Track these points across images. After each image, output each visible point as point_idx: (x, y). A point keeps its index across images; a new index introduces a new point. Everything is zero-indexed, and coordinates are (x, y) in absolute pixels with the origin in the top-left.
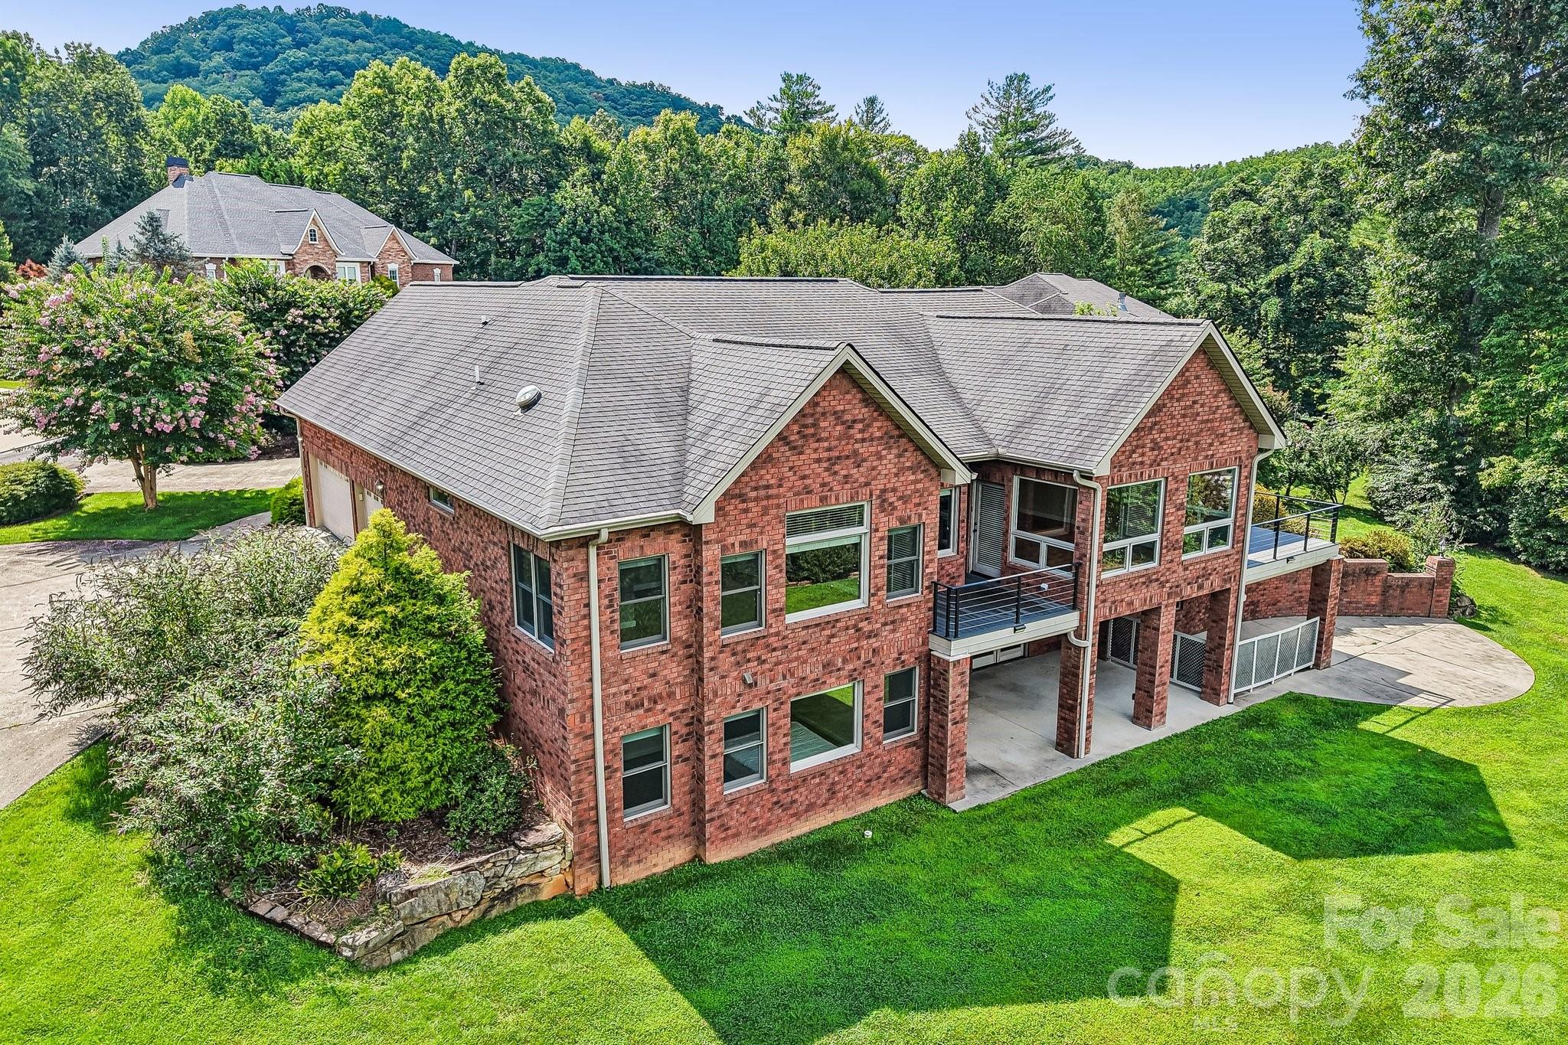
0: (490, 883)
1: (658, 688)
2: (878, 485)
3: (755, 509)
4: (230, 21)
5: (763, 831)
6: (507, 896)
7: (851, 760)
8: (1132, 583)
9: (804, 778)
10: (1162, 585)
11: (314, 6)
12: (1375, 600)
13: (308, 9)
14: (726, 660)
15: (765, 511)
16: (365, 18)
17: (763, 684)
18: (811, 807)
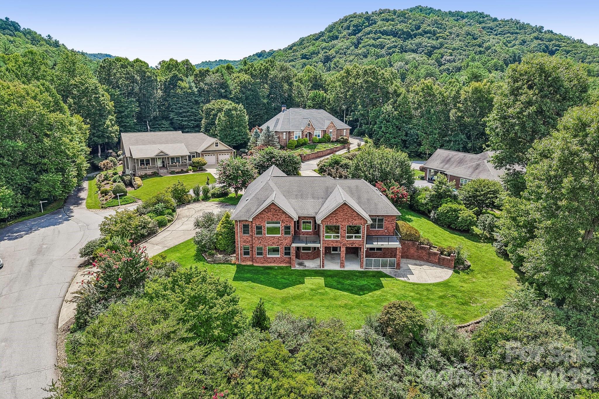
0: (225, 259)
1: (248, 240)
2: (282, 219)
3: (261, 220)
4: (351, 19)
5: (263, 263)
6: (227, 261)
7: (278, 257)
8: (332, 241)
9: (269, 258)
10: (341, 243)
11: (378, 10)
12: (437, 261)
13: (376, 11)
14: (256, 239)
15: (262, 220)
16: (395, 12)
17: (262, 243)
18: (270, 262)
